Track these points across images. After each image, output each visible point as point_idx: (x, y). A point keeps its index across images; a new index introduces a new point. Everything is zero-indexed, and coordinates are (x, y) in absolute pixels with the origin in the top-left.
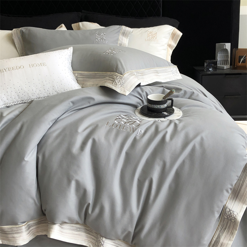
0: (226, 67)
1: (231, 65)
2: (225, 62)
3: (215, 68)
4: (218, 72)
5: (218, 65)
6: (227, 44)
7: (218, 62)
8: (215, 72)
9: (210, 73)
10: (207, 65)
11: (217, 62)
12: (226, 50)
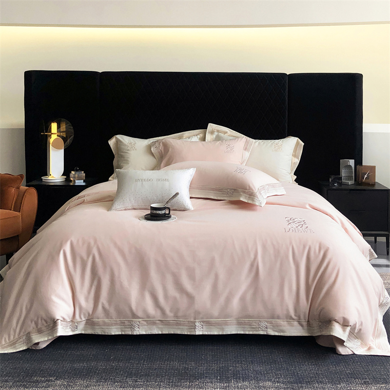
0: (350, 183)
1: (355, 180)
2: (349, 178)
3: (341, 184)
4: (343, 187)
5: (343, 181)
6: (350, 160)
7: (343, 178)
8: (340, 187)
9: (335, 188)
10: (331, 180)
11: (341, 177)
12: (351, 166)
